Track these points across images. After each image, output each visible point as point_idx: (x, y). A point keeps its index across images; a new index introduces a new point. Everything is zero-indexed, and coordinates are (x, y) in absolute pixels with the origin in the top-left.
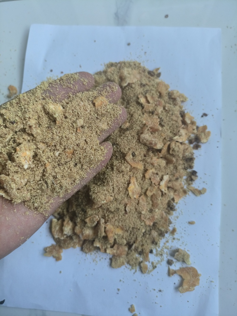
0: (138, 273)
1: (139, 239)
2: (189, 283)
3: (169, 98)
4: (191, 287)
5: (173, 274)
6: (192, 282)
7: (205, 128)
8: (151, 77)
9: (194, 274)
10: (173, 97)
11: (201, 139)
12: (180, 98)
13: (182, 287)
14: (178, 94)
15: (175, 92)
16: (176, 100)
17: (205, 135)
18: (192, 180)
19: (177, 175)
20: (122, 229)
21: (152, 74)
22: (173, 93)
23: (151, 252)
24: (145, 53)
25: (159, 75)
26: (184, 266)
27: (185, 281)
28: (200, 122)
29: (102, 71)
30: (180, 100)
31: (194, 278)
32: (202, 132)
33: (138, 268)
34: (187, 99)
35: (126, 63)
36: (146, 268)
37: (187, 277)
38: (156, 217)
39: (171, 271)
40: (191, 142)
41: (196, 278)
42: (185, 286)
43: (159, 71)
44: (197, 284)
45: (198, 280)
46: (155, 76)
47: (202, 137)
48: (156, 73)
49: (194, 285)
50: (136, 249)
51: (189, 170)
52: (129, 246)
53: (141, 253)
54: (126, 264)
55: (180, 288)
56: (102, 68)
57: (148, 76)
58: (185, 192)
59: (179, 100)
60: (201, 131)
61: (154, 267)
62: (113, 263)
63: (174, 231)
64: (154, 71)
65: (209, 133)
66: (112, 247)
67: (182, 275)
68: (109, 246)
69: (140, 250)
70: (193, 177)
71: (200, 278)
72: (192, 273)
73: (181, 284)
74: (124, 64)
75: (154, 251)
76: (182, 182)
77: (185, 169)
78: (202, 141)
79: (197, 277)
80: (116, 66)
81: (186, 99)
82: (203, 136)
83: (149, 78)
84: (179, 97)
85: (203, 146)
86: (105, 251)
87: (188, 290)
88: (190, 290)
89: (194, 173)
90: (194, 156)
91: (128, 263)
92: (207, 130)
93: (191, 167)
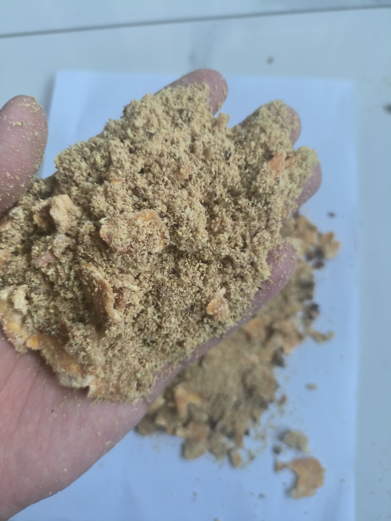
0: (226, 467)
1: (228, 413)
2: (307, 482)
4: (310, 490)
5: (281, 469)
6: (312, 481)
7: (331, 236)
9: (316, 468)
11: (325, 254)
13: (297, 489)
17: (331, 246)
18: (311, 318)
19: (288, 310)
20: (201, 395)
23: (247, 433)
26: (300, 455)
27: (301, 479)
31: (316, 474)
33: (225, 460)
36: (239, 459)
37: (305, 474)
39: (279, 465)
40: (309, 257)
42: (302, 488)
44: (320, 485)
45: (322, 477)
47: (326, 250)
49: (315, 486)
50: (223, 430)
52: (212, 423)
53: (232, 435)
54: (207, 452)
55: (294, 491)
58: (300, 337)
60: (325, 240)
61: (252, 458)
62: (187, 452)
63: (283, 401)
65: (336, 243)
66: (185, 425)
67: (296, 469)
68: (180, 424)
69: (229, 429)
70: (313, 313)
71: (325, 475)
72: (311, 466)
73: (295, 485)
75: (252, 432)
76: (296, 322)
77: (301, 300)
78: (327, 256)
79: (320, 474)
82: (328, 248)
85: (328, 265)
86: (174, 432)
87: (306, 494)
88: (309, 494)
89: (314, 307)
90: (315, 280)
91: (211, 451)
92: (334, 240)
93: (310, 297)
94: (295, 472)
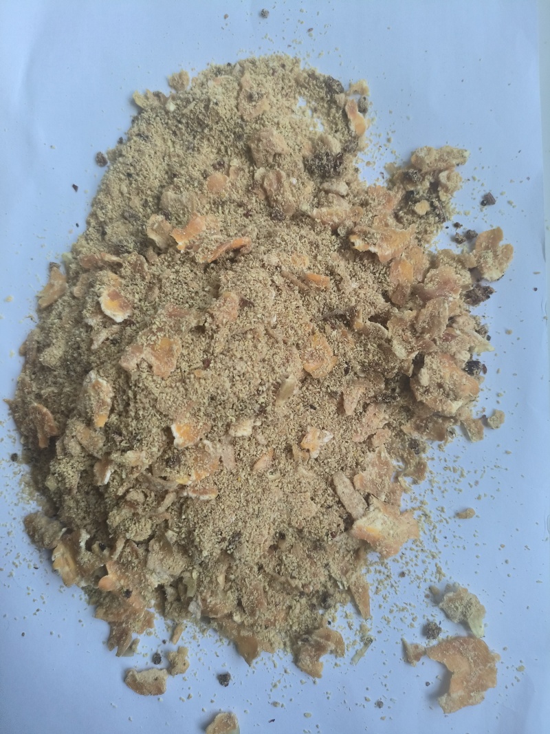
2: (467, 682)
4: (472, 694)
6: (475, 679)
7: (496, 235)
9: (484, 658)
11: (485, 270)
13: (449, 695)
17: (496, 256)
24: (310, 30)
27: (454, 677)
28: (480, 221)
31: (481, 667)
32: (487, 248)
35: (257, 63)
37: (461, 666)
39: (411, 651)
41: (485, 666)
42: (457, 692)
44: (490, 684)
45: (493, 671)
47: (486, 262)
49: (480, 686)
55: (444, 699)
60: (484, 245)
61: (367, 642)
65: (508, 249)
67: (445, 661)
72: (472, 653)
73: (444, 687)
74: (251, 64)
79: (489, 665)
80: (229, 73)
82: (490, 261)
87: (464, 702)
88: (471, 701)
92: (502, 243)
94: (444, 666)
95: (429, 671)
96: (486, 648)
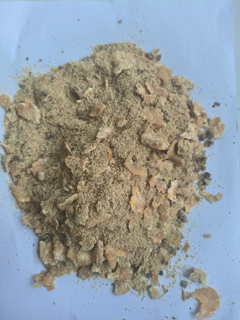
0: (147, 298)
1: (146, 260)
2: (208, 307)
3: (173, 86)
4: (210, 312)
5: (188, 298)
6: (211, 306)
7: (217, 120)
8: (149, 60)
9: (214, 296)
10: (177, 84)
11: (214, 135)
12: (186, 85)
13: (200, 313)
14: (183, 81)
15: (179, 78)
16: (182, 88)
17: (218, 129)
18: (205, 184)
19: (187, 179)
20: (125, 250)
21: (150, 56)
22: (177, 80)
23: (161, 273)
24: (141, 31)
25: (159, 58)
26: (201, 287)
27: (202, 305)
28: (212, 114)
29: (89, 56)
30: (186, 88)
31: (213, 301)
32: (214, 125)
33: (146, 293)
34: (195, 86)
35: (118, 45)
36: (156, 293)
37: (205, 300)
38: (165, 233)
39: (186, 295)
40: (201, 138)
41: (215, 300)
42: (203, 311)
43: (158, 54)
44: (217, 308)
45: (218, 302)
46: (155, 60)
47: (215, 131)
48: (155, 56)
49: (213, 309)
50: (143, 272)
51: (201, 172)
52: (135, 268)
53: (149, 276)
54: (131, 289)
55: (198, 314)
56: (89, 53)
57: (146, 59)
58: (197, 199)
59: (184, 87)
60: (213, 124)
61: (166, 291)
62: (116, 290)
63: (187, 247)
64: (153, 53)
65: (223, 126)
66: (114, 271)
67: (199, 298)
68: (110, 271)
69: (147, 272)
70: (206, 180)
71: (220, 300)
72: (210, 295)
73: (198, 309)
74: (115, 46)
75: (164, 272)
76: (193, 188)
77: (196, 171)
78: (215, 137)
79: (217, 300)
80: (106, 49)
81: (193, 87)
82: (216, 130)
83: (147, 62)
84: (184, 83)
85: (216, 143)
86: (106, 276)
87: (206, 315)
88: (209, 315)
89: (207, 175)
90: (206, 155)
91: (134, 288)
92: (220, 123)
93: (203, 168)
94: (198, 300)
95: (192, 303)
96: (216, 293)
